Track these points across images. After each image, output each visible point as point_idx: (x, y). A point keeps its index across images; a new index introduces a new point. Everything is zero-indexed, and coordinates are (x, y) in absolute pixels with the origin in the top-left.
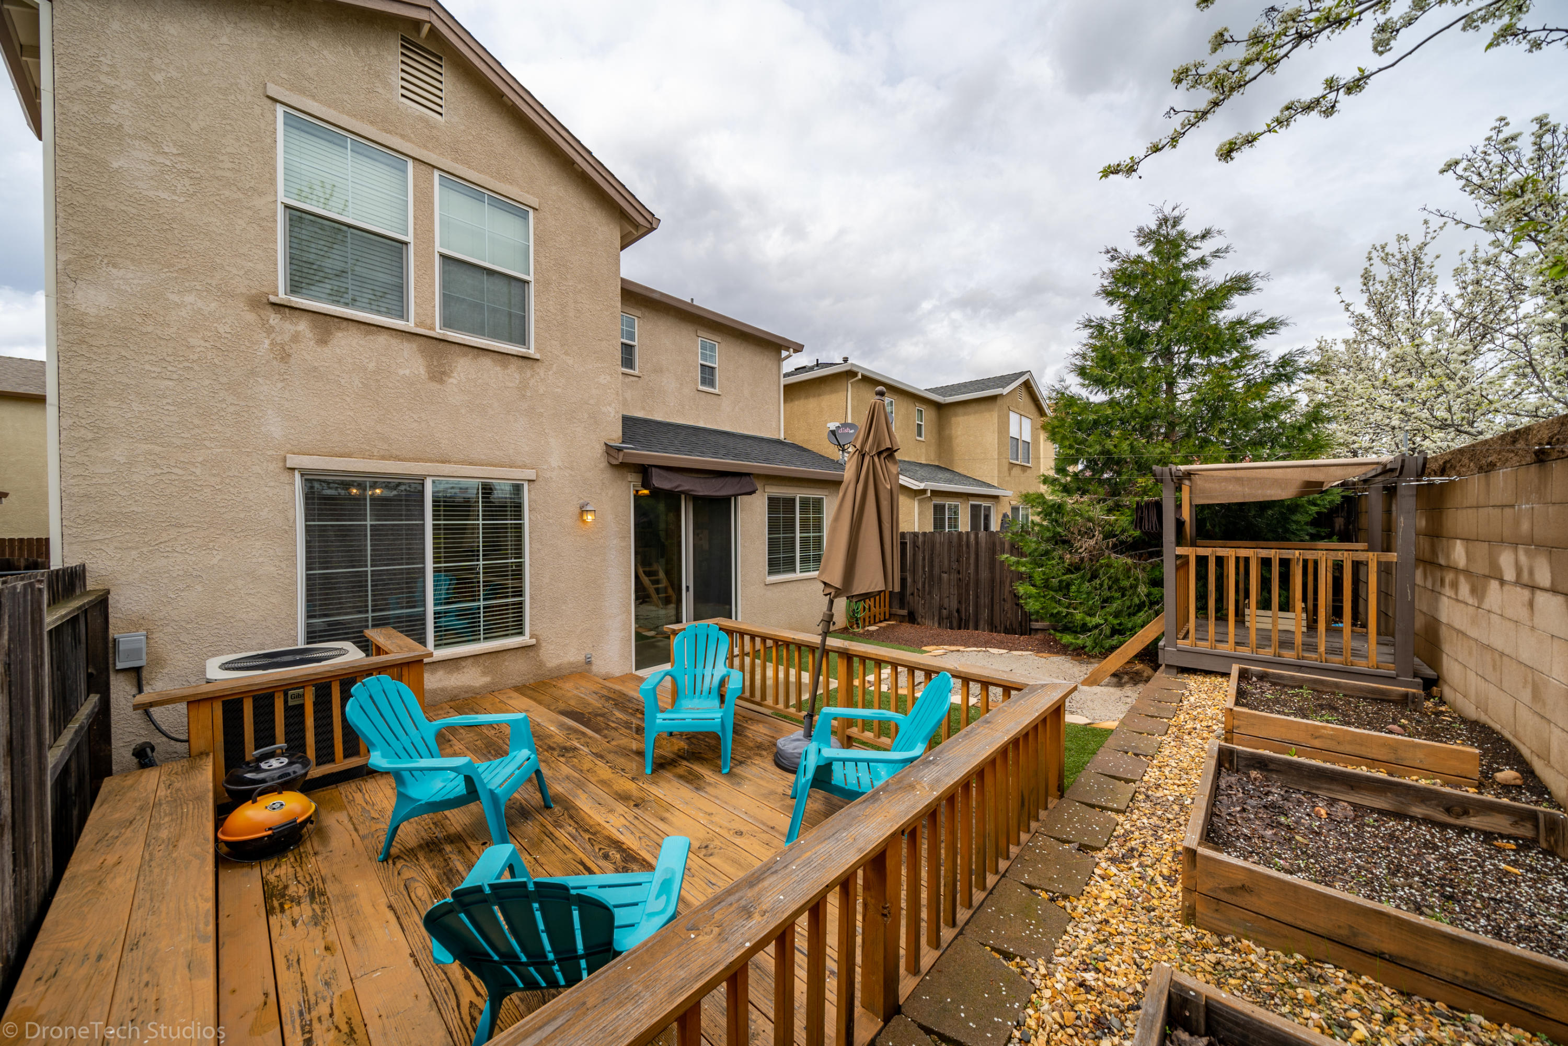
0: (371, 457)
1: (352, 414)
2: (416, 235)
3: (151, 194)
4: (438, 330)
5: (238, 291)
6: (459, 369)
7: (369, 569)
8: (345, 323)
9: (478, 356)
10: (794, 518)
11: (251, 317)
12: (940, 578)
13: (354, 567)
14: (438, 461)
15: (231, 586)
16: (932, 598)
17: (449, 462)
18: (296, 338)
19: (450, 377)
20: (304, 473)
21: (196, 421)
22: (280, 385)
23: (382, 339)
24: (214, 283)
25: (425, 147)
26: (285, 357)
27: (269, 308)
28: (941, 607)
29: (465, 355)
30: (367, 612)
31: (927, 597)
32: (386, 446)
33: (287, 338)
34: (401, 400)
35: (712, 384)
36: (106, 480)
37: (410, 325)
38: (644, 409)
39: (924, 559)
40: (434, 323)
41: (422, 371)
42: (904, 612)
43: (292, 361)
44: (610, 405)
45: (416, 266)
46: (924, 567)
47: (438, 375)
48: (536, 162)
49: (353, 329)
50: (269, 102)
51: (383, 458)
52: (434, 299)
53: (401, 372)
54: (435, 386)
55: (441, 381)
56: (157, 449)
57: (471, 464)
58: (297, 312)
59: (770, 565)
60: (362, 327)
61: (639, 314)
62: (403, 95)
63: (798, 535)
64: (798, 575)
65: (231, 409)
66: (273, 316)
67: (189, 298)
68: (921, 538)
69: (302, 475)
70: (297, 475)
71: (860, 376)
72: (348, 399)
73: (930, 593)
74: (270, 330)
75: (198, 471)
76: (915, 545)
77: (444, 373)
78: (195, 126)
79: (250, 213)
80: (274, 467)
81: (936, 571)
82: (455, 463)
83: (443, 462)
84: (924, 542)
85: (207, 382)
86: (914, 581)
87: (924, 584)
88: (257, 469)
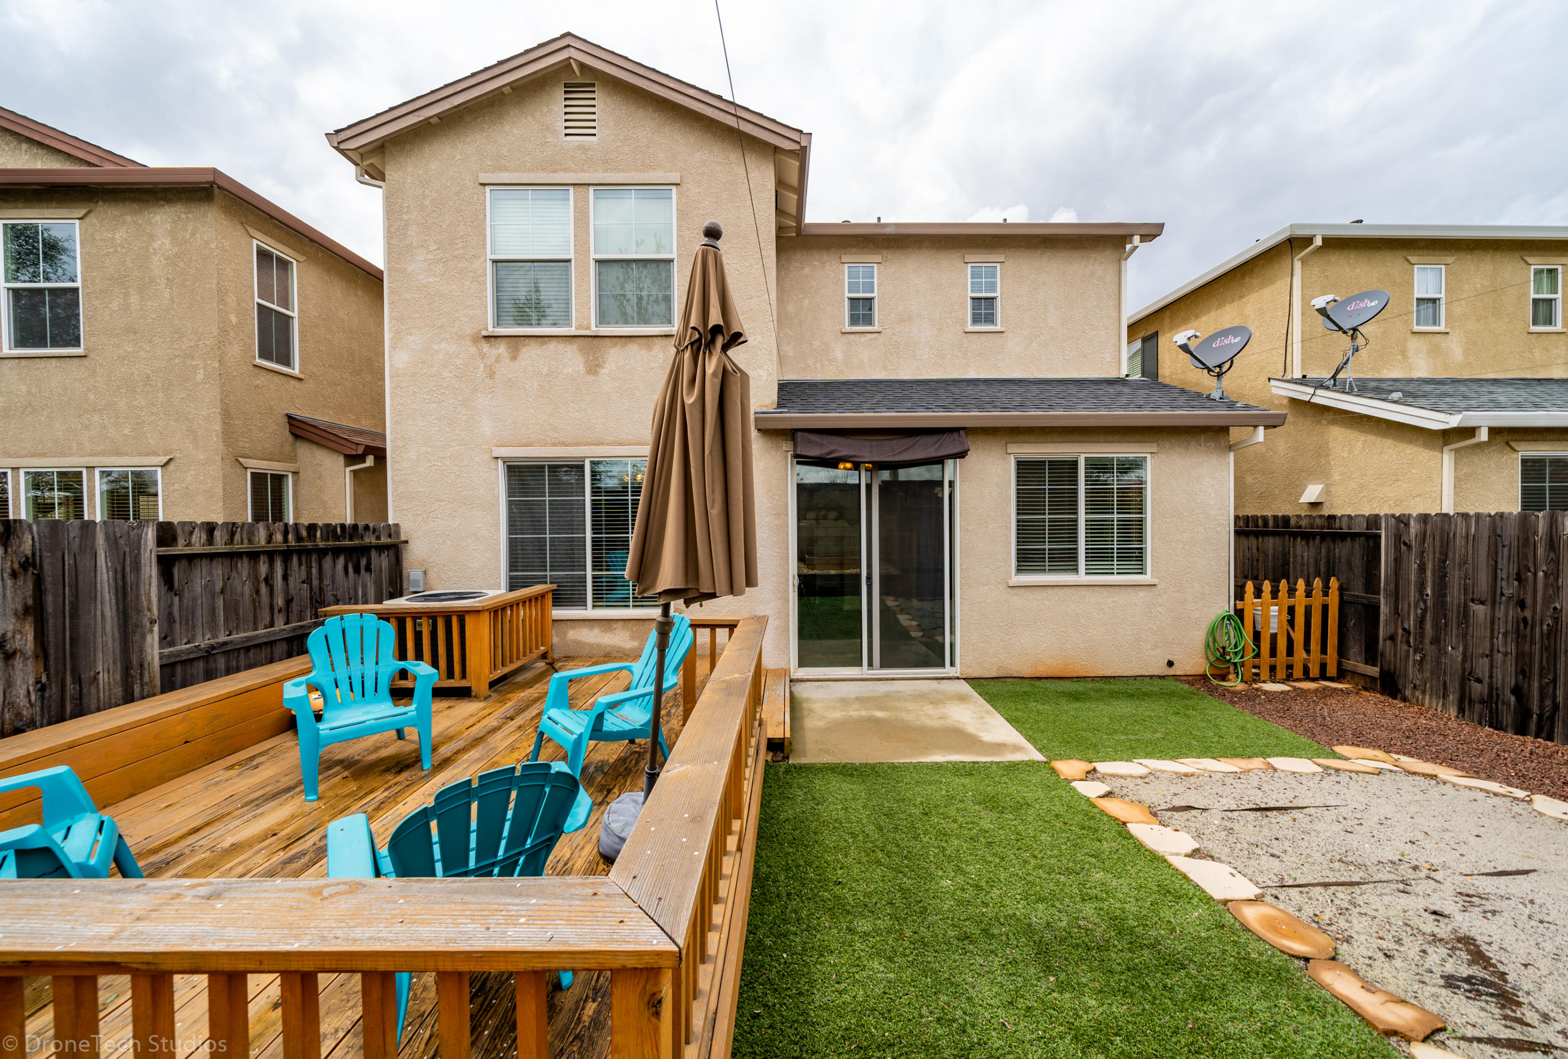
0: (545, 445)
1: (532, 411)
2: (575, 253)
3: (424, 282)
4: (593, 328)
5: (467, 333)
6: (610, 360)
7: (548, 536)
8: (527, 340)
9: (626, 344)
10: (1075, 492)
11: (473, 350)
12: (1465, 614)
13: (536, 534)
14: (593, 444)
15: (464, 543)
16: (1442, 652)
17: (602, 444)
18: (498, 360)
19: (603, 368)
20: (505, 460)
21: (447, 429)
22: (490, 396)
23: (553, 346)
24: (454, 331)
25: (582, 170)
26: (492, 375)
27: (483, 340)
28: (1467, 676)
29: (615, 345)
30: (546, 570)
31: (1428, 647)
32: (555, 435)
33: (493, 359)
34: (566, 395)
35: (990, 319)
36: (409, 472)
37: (572, 331)
38: (885, 368)
39: (1422, 569)
40: (589, 324)
41: (582, 367)
42: (1374, 671)
43: (496, 377)
44: (761, 368)
45: (576, 277)
46: (1421, 587)
47: (593, 368)
48: (678, 137)
49: (532, 342)
50: (482, 187)
51: (554, 445)
52: (589, 302)
53: (566, 371)
54: (590, 378)
55: (596, 373)
56: (429, 449)
57: (620, 444)
58: (499, 339)
59: (1019, 559)
60: (539, 340)
61: (878, 258)
62: (566, 135)
63: (1082, 517)
64: (1082, 577)
65: (464, 418)
66: (485, 345)
67: (443, 345)
68: (1414, 528)
69: (504, 462)
70: (500, 463)
71: (1318, 242)
72: (530, 400)
73: (1436, 640)
74: (483, 356)
75: (448, 463)
76: (1399, 540)
77: (598, 366)
78: (444, 226)
79: (472, 274)
80: (486, 457)
81: (1454, 596)
82: (608, 444)
83: (597, 445)
84: (1423, 536)
85: (452, 401)
86: (1396, 612)
87: (1421, 621)
88: (477, 459)
